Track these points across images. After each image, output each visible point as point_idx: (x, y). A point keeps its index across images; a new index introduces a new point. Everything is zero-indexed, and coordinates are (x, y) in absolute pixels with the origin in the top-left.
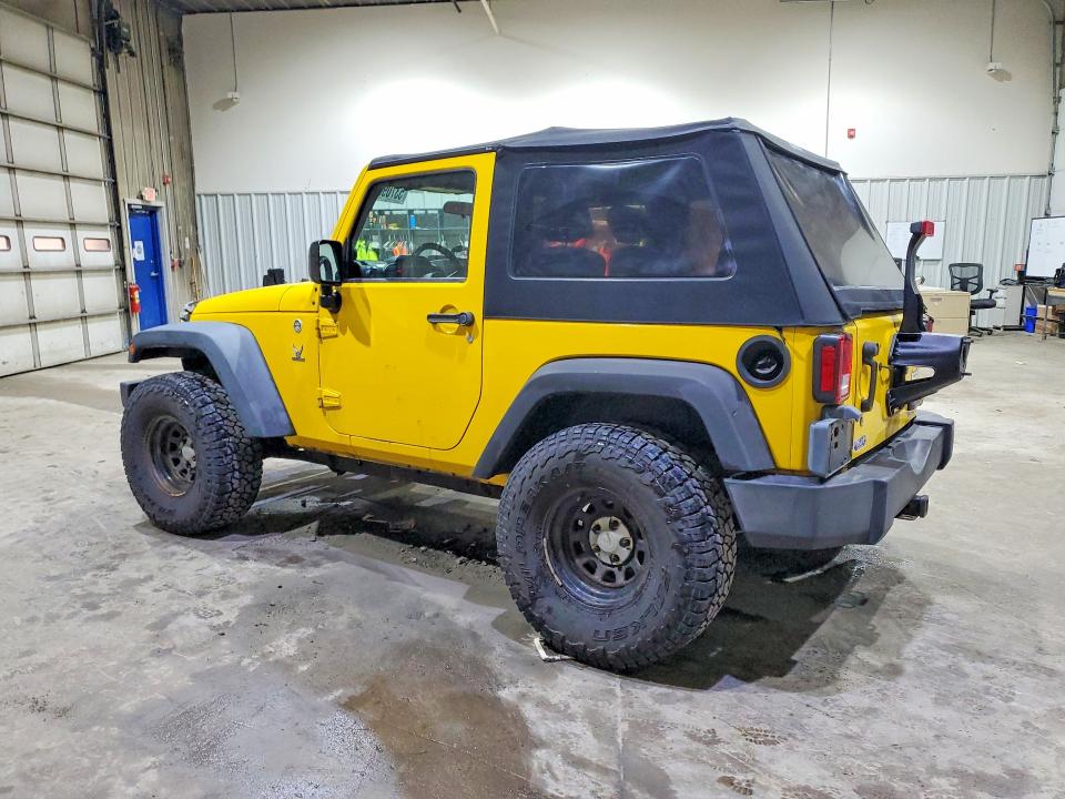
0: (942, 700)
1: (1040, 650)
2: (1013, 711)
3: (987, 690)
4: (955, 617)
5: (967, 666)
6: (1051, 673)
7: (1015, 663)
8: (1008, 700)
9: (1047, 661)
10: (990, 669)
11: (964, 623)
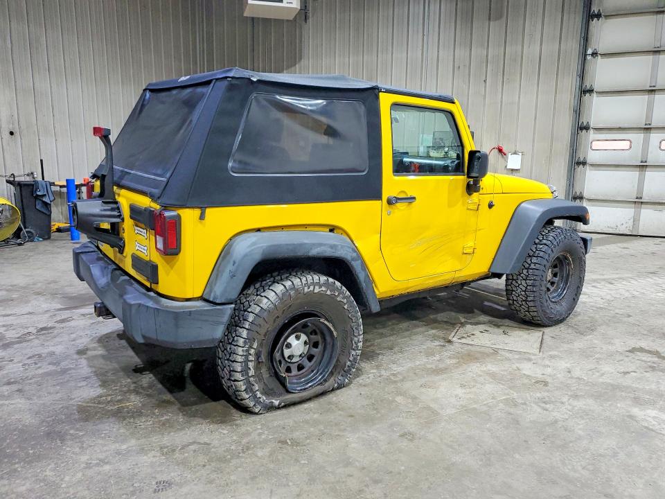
0: (52, 354)
1: (19, 391)
2: (19, 362)
3: (36, 364)
4: (80, 385)
5: (52, 368)
6: (9, 383)
7: (30, 379)
8: (24, 365)
9: (15, 387)
10: (40, 371)
11: (73, 384)
